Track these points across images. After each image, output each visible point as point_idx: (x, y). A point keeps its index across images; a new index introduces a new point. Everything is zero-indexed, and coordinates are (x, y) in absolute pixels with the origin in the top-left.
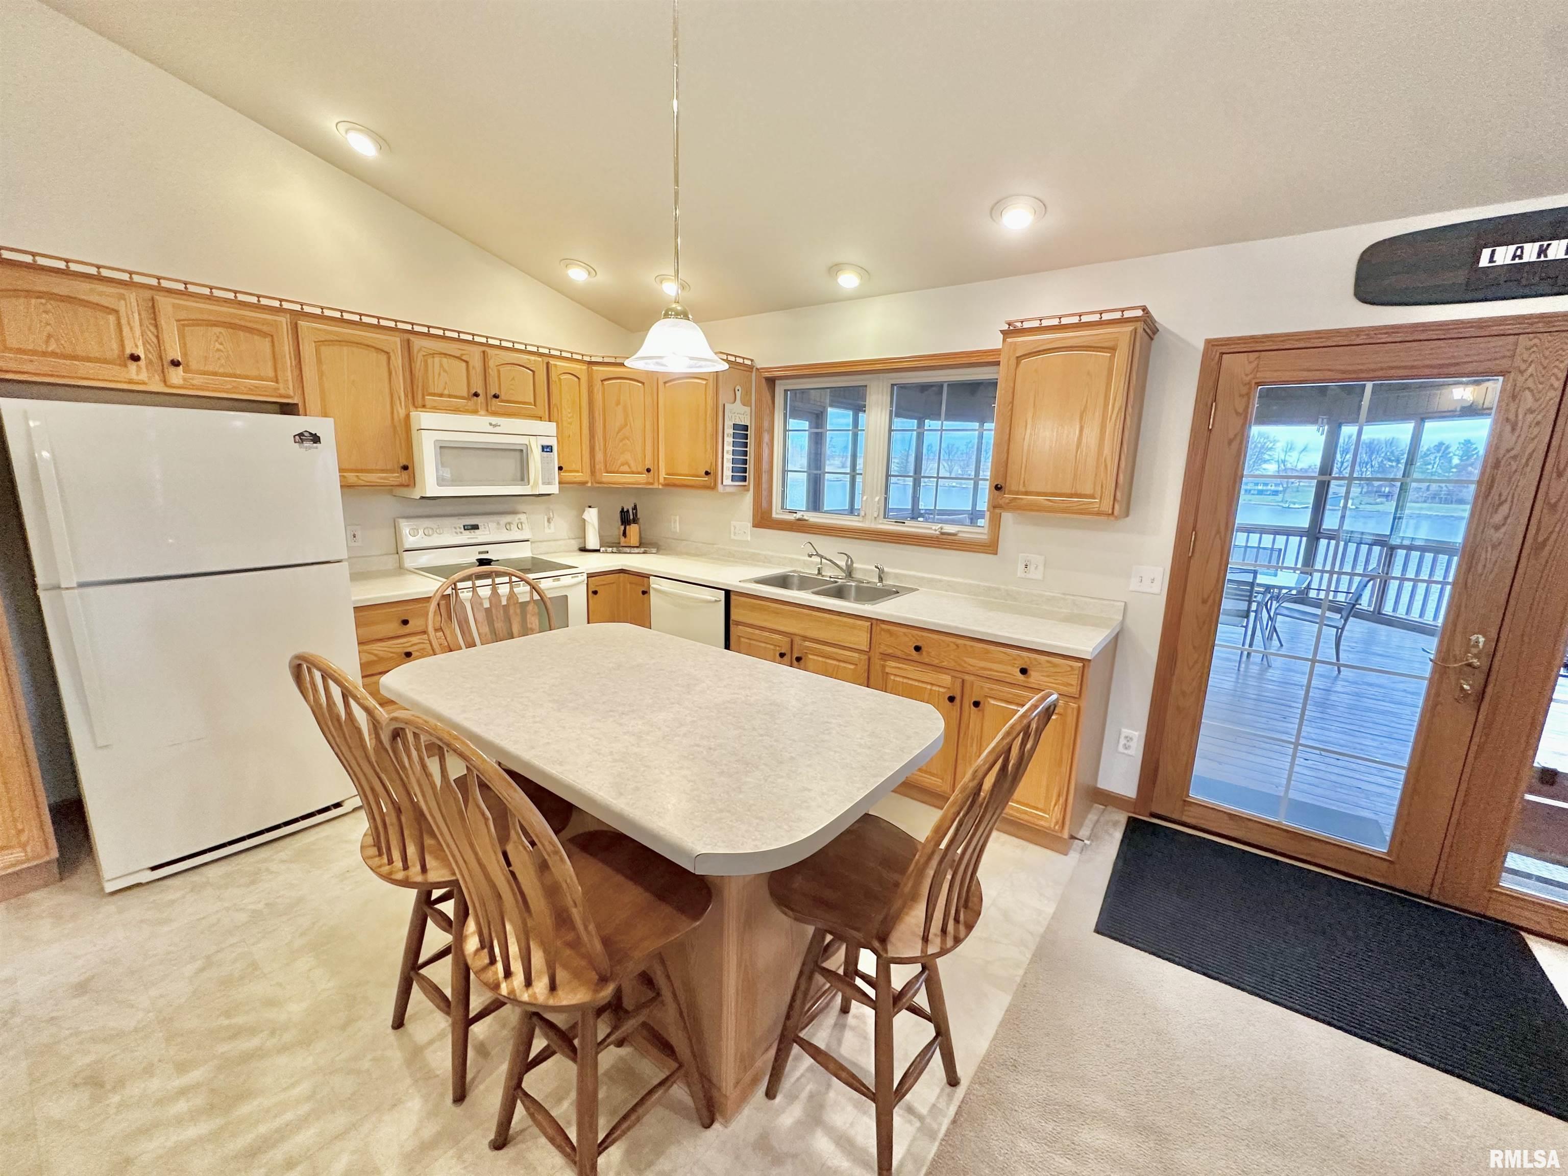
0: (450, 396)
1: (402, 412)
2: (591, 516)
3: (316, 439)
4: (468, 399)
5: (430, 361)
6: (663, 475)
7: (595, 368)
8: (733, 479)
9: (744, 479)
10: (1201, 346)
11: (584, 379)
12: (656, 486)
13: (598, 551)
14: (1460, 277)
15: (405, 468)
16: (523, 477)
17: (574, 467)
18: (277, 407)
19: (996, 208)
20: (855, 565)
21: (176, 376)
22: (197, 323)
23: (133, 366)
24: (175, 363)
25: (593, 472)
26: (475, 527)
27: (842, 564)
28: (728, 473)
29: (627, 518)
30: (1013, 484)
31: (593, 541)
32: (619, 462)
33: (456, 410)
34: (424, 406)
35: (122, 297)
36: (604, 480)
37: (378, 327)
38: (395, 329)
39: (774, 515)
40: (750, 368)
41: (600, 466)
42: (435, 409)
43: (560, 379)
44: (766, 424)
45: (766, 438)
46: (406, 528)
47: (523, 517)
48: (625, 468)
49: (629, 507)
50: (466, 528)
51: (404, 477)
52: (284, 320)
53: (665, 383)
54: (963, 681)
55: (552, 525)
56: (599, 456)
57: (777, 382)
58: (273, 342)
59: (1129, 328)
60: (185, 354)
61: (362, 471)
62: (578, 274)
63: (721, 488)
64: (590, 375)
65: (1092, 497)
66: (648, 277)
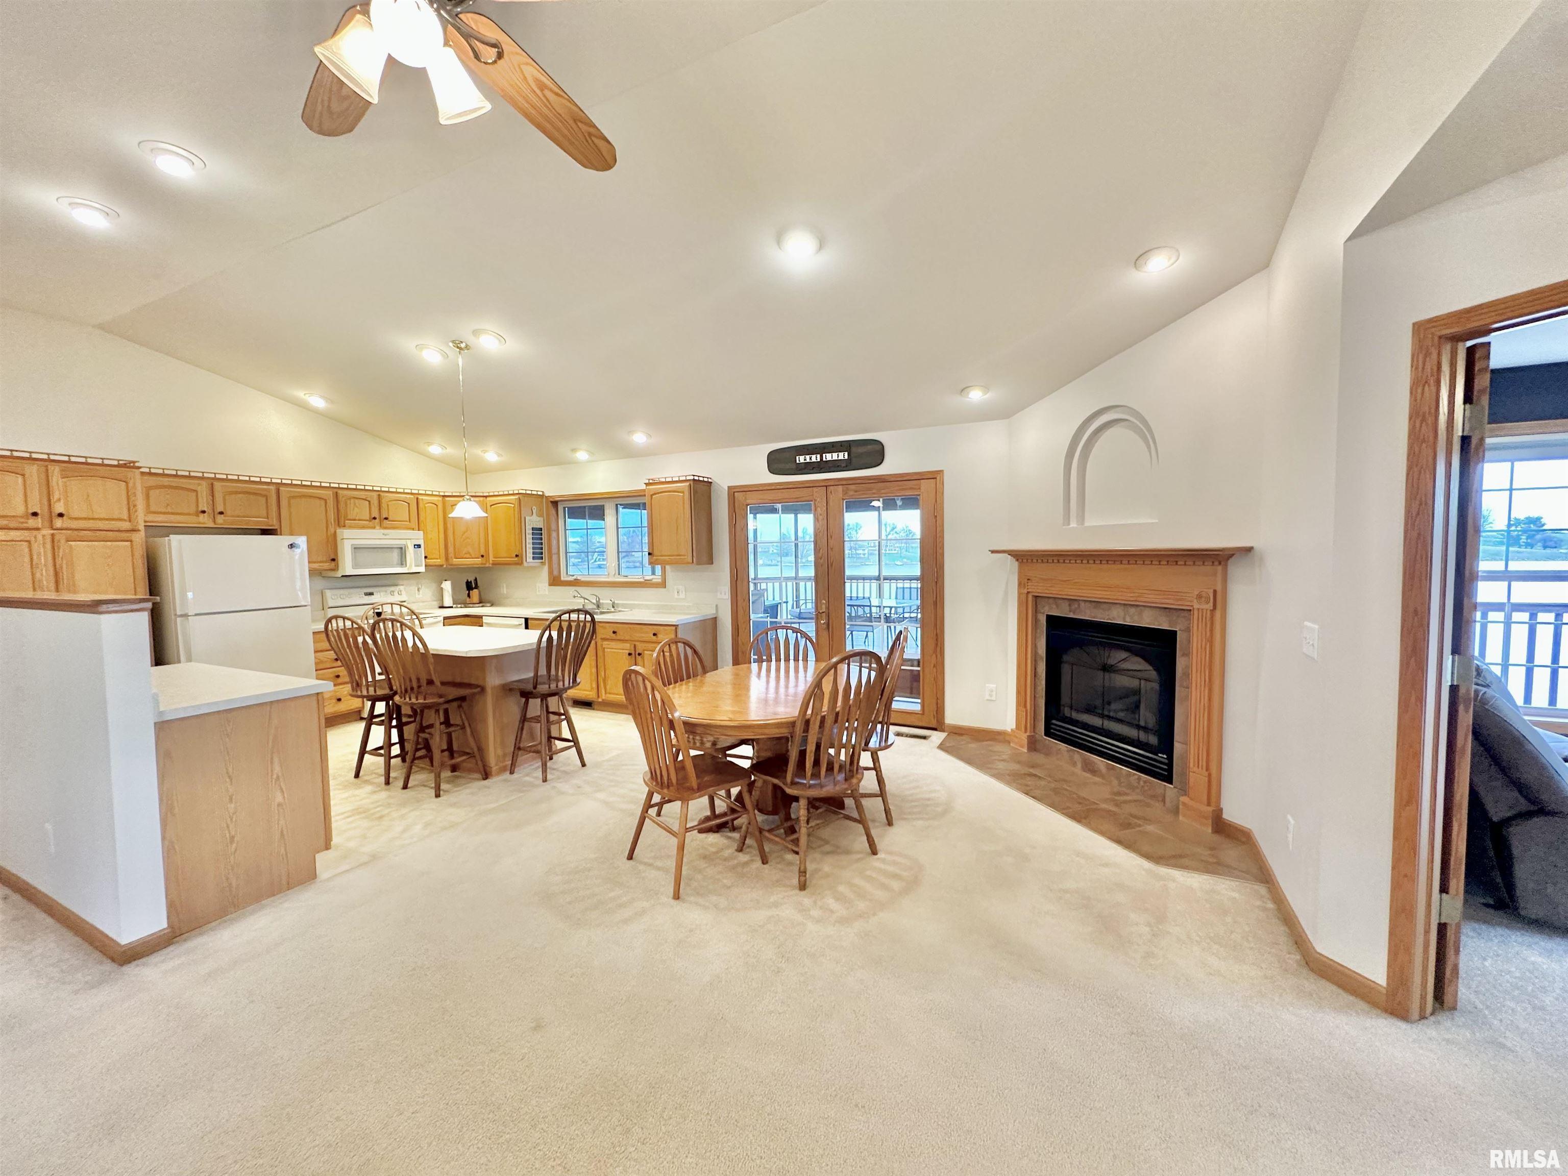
0: (359, 520)
1: (332, 530)
2: (447, 586)
3: (297, 546)
4: (370, 521)
5: (348, 502)
6: (491, 559)
7: (447, 499)
8: (534, 558)
9: (542, 558)
10: (727, 489)
11: (440, 506)
12: (487, 565)
13: (452, 607)
14: (793, 466)
15: (333, 560)
16: (402, 562)
17: (434, 556)
18: (260, 531)
19: (631, 432)
20: (601, 601)
21: (220, 519)
22: (231, 493)
23: (202, 515)
24: (221, 513)
25: (447, 559)
26: (371, 594)
27: (594, 601)
28: (530, 555)
29: (469, 586)
30: (656, 552)
31: (448, 601)
32: (464, 552)
33: (363, 527)
34: (344, 526)
35: (199, 484)
36: (454, 563)
37: (321, 487)
38: (330, 487)
39: (562, 579)
40: (542, 496)
41: (451, 555)
42: (351, 527)
43: (425, 507)
44: (553, 526)
45: (554, 534)
46: (328, 593)
47: (402, 588)
48: (468, 556)
49: (471, 579)
50: (366, 594)
51: (333, 564)
52: (273, 488)
53: (491, 506)
54: (635, 645)
55: (421, 592)
56: (451, 550)
57: (559, 503)
58: (267, 500)
59: (688, 484)
60: (225, 509)
62: (435, 449)
63: (525, 564)
64: (444, 503)
65: (684, 556)
66: (478, 451)
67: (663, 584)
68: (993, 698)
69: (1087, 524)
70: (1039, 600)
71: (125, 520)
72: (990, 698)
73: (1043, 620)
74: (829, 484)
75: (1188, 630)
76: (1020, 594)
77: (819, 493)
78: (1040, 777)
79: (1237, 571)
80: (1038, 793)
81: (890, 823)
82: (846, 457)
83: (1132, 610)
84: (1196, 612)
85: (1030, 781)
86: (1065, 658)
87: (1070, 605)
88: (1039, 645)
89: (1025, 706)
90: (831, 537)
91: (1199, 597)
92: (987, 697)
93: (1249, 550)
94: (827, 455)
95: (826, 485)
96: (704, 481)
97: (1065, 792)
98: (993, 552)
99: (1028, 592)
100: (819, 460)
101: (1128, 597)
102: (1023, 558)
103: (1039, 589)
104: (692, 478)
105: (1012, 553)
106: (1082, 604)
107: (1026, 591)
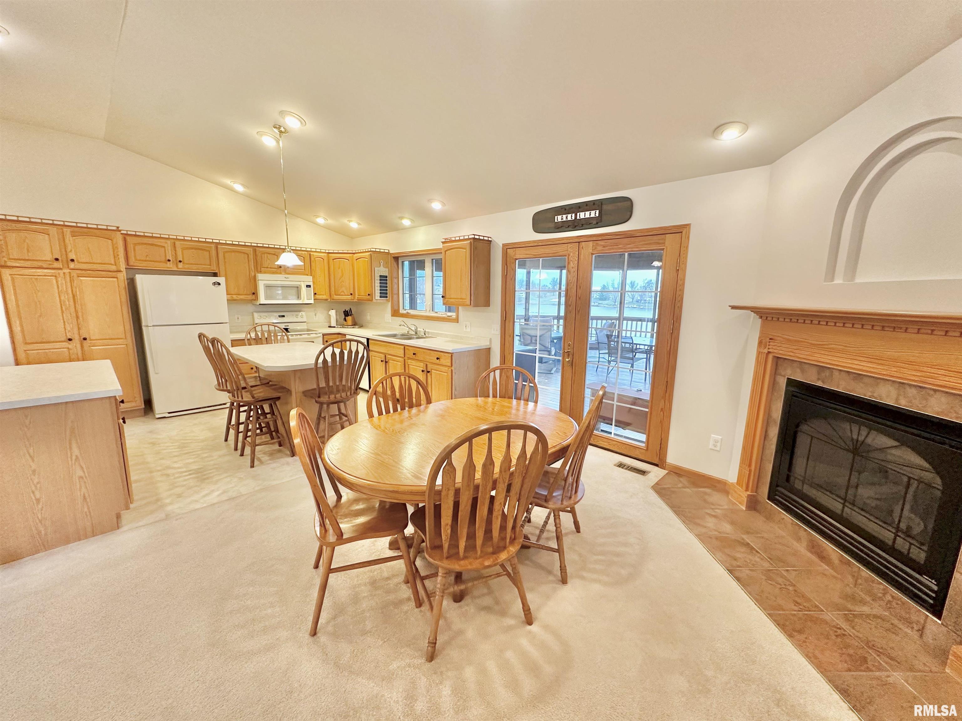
0: (271, 268)
1: (253, 274)
2: (333, 313)
3: (219, 284)
4: (278, 269)
5: (263, 256)
6: (357, 296)
7: (330, 255)
8: (381, 297)
9: (387, 297)
10: (501, 246)
11: (326, 259)
12: (355, 301)
13: (335, 327)
14: (552, 225)
15: (254, 294)
16: (299, 297)
17: (322, 293)
18: (212, 274)
19: (430, 201)
20: (418, 329)
21: (180, 265)
22: (187, 248)
23: (168, 263)
24: (180, 261)
25: (330, 296)
26: (284, 316)
28: (378, 295)
29: (347, 314)
30: (447, 296)
31: (333, 323)
32: (340, 291)
33: (273, 273)
34: (261, 272)
35: (166, 243)
36: (334, 298)
37: (245, 245)
38: (251, 246)
39: (400, 312)
40: (387, 253)
41: (333, 293)
42: (265, 273)
43: (315, 260)
44: (395, 275)
45: (396, 281)
46: (256, 315)
47: (303, 313)
48: (343, 294)
49: (347, 309)
50: (280, 316)
51: (253, 297)
52: (213, 245)
53: (356, 260)
54: (426, 365)
55: (317, 316)
56: (333, 289)
57: (399, 258)
58: (210, 253)
59: (469, 242)
60: (183, 258)
61: (239, 295)
62: (320, 221)
63: (374, 300)
64: (328, 257)
65: (465, 299)
66: (345, 221)
67: (457, 320)
68: (718, 449)
69: (859, 279)
70: (780, 361)
71: (111, 264)
72: (713, 448)
73: (783, 383)
74: (581, 240)
76: (759, 353)
77: (572, 250)
78: (752, 548)
80: (745, 573)
81: (564, 581)
82: (597, 215)
85: (741, 554)
86: (804, 427)
87: (819, 373)
88: (774, 408)
89: (750, 465)
90: (580, 288)
92: (711, 446)
94: (581, 213)
95: (579, 241)
96: (484, 240)
97: (780, 580)
98: (733, 307)
99: (769, 352)
100: (573, 218)
101: (909, 375)
102: (768, 315)
103: (783, 351)
104: (473, 236)
105: (755, 310)
106: (836, 373)
107: (766, 351)
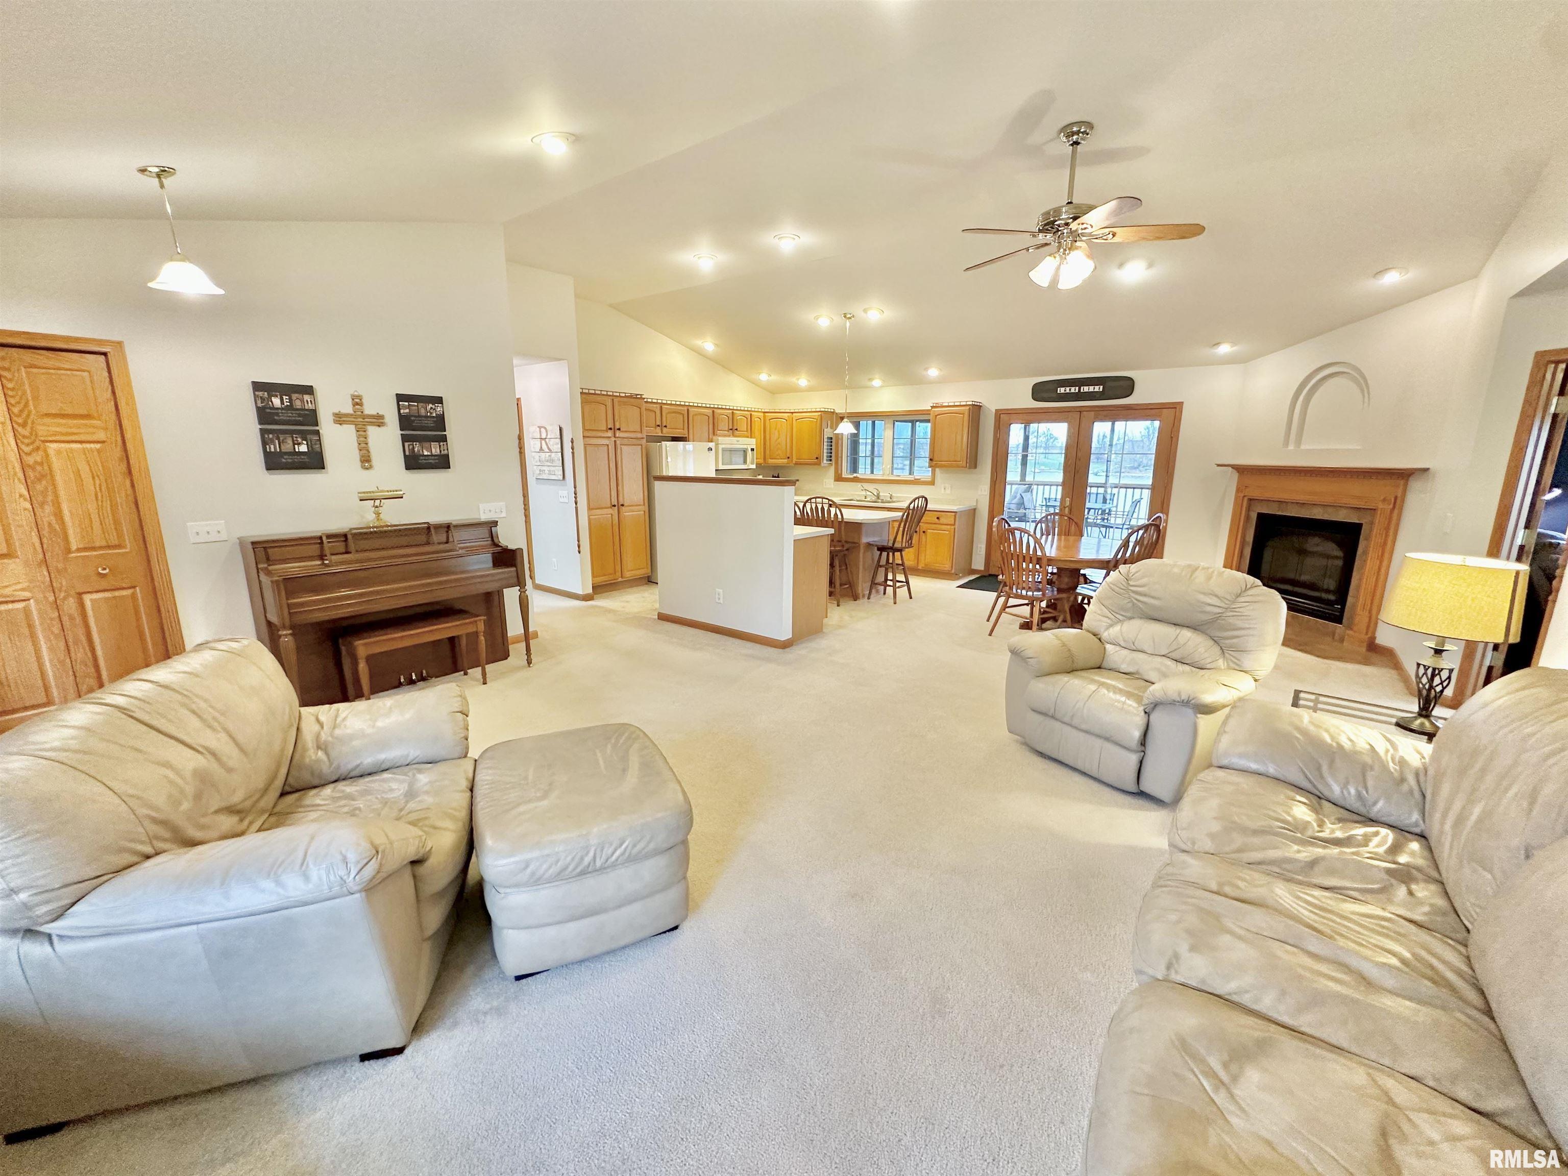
0: (724, 430)
1: (711, 437)
3: (711, 449)
4: (729, 431)
5: (719, 417)
6: (795, 460)
7: (767, 414)
8: (827, 460)
9: (831, 460)
10: (994, 411)
11: (763, 420)
12: (791, 465)
16: (745, 462)
18: (680, 439)
19: (926, 369)
20: (880, 494)
21: (665, 430)
22: (667, 413)
23: (658, 428)
24: (665, 426)
25: (765, 459)
27: (875, 493)
28: (825, 458)
30: (936, 458)
32: (776, 454)
33: (725, 436)
34: (717, 435)
36: (769, 462)
37: (707, 407)
38: (710, 407)
39: (843, 476)
40: (833, 413)
41: (767, 456)
42: (720, 436)
43: (755, 420)
45: (840, 442)
48: (778, 457)
52: (685, 408)
53: (796, 420)
56: (768, 452)
58: (684, 416)
59: (968, 408)
60: (667, 423)
62: (764, 377)
63: (822, 464)
64: (764, 417)
65: (960, 462)
66: (794, 380)
67: (932, 483)
69: (1303, 447)
70: (1252, 502)
71: (640, 432)
73: (1254, 516)
74: (1084, 409)
75: (1372, 523)
76: (1236, 497)
77: (1074, 417)
79: (1415, 485)
82: (1101, 390)
83: (1330, 510)
84: (1379, 510)
86: (1270, 543)
87: (1279, 506)
88: (1247, 534)
90: (1080, 451)
91: (1384, 500)
93: (1426, 470)
95: (1081, 409)
96: (977, 405)
98: (1218, 465)
99: (1244, 496)
100: (1077, 391)
101: (1328, 500)
102: (1241, 470)
103: (1256, 494)
104: (971, 403)
105: (1234, 467)
106: (1290, 505)
107: (1242, 495)
